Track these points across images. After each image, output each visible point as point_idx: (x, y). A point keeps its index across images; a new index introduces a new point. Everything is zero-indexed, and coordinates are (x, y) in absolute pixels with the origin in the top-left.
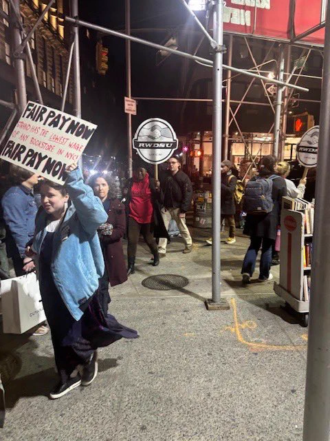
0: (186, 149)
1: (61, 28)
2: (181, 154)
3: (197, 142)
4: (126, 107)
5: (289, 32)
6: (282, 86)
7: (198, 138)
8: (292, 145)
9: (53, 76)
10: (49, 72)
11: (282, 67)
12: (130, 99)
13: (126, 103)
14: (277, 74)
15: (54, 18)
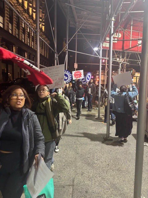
1: (34, 14)
3: (97, 75)
5: (122, 48)
6: (121, 63)
7: (98, 73)
8: (137, 77)
9: (33, 41)
10: (31, 39)
11: (121, 57)
12: (76, 64)
14: (120, 59)
15: (31, 9)
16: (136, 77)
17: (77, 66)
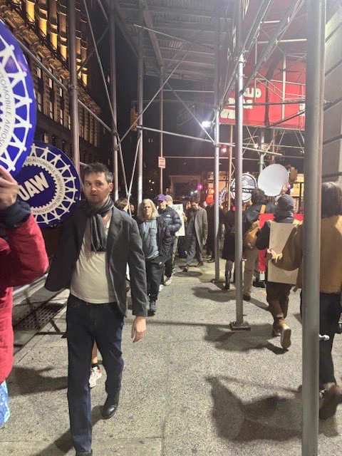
0: (200, 187)
1: (63, 48)
2: (196, 192)
3: (211, 181)
4: (160, 163)
6: (263, 153)
7: (212, 178)
8: (301, 183)
11: (263, 141)
12: (162, 158)
13: (159, 161)
14: (260, 145)
15: (54, 36)
16: (299, 184)
17: (164, 163)
